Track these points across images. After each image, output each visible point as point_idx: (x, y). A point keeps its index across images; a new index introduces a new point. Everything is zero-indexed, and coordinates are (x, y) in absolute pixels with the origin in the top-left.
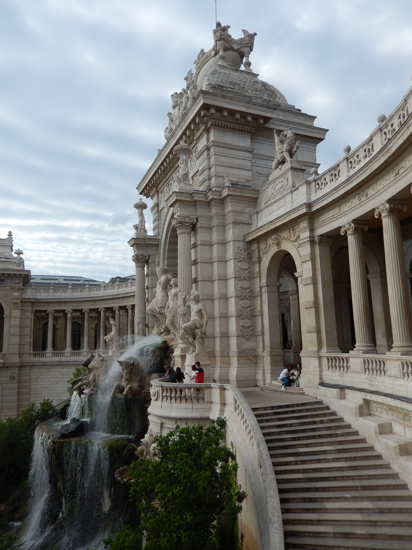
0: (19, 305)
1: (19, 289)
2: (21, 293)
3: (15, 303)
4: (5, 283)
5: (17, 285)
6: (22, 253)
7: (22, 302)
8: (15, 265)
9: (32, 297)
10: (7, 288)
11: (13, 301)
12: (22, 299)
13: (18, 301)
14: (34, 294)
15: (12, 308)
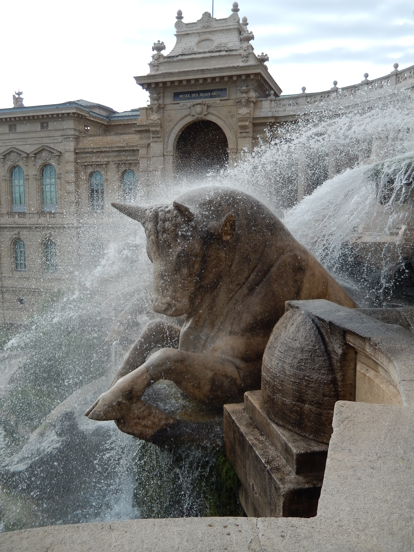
0: (250, 130)
1: (248, 101)
2: (252, 109)
3: (242, 127)
4: (228, 94)
5: (244, 95)
6: (252, 38)
7: (255, 125)
8: (240, 60)
9: (270, 115)
10: (230, 102)
11: (239, 124)
12: (254, 118)
13: (247, 123)
14: (274, 110)
15: (239, 135)
